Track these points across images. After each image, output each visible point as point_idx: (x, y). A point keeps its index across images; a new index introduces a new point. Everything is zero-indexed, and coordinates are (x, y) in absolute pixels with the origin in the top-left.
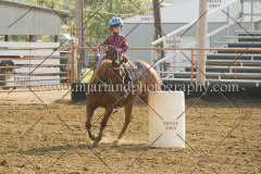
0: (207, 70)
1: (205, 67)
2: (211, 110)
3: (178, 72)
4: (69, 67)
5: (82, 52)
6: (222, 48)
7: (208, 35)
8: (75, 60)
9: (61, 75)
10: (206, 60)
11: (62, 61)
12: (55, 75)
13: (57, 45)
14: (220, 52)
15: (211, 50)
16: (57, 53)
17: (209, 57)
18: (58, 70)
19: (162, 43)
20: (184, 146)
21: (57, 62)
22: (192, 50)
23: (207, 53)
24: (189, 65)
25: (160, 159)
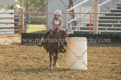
0: (99, 25)
1: (98, 23)
2: (101, 48)
3: (82, 26)
4: (20, 24)
5: (27, 15)
6: (108, 12)
7: (99, 5)
8: (23, 20)
9: (15, 28)
10: (98, 19)
11: (16, 20)
12: (11, 28)
13: (12, 11)
14: (106, 15)
15: (101, 14)
16: (13, 16)
17: (100, 18)
18: (13, 26)
19: (73, 10)
20: (86, 68)
21: (13, 21)
22: (91, 14)
23: (99, 15)
24: (89, 23)
25: (73, 76)
